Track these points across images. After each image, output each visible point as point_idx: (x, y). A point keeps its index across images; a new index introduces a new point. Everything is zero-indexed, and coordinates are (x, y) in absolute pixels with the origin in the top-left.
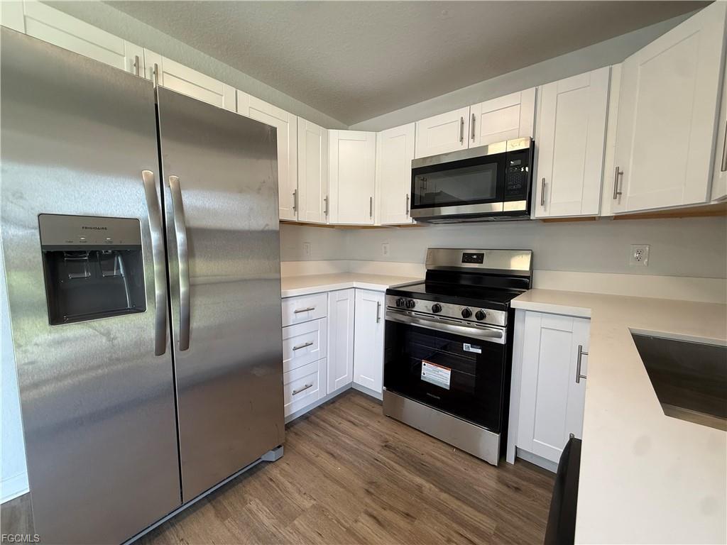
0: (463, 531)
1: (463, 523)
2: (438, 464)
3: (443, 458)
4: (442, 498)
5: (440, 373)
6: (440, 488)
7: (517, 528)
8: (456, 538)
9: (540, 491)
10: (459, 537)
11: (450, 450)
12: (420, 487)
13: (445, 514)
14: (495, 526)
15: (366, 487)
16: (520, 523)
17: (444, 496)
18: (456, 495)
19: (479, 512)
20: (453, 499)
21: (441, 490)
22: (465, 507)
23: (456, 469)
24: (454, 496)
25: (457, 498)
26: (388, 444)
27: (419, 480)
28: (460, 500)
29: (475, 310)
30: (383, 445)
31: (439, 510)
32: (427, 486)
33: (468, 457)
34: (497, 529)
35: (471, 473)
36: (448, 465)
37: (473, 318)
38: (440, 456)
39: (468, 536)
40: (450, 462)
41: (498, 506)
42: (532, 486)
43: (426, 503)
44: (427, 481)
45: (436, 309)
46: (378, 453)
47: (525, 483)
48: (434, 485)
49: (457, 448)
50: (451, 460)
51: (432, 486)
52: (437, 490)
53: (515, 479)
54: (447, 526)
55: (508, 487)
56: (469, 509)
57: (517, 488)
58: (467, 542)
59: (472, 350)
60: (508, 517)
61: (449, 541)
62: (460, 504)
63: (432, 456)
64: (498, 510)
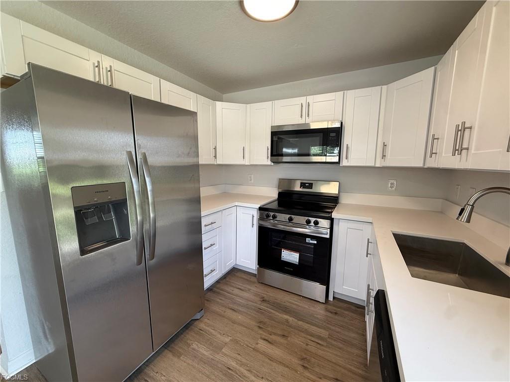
0: (313, 339)
1: (312, 335)
2: (294, 306)
3: (296, 303)
5: (293, 256)
7: (338, 333)
9: (347, 312)
10: (311, 342)
11: (299, 297)
12: (287, 321)
13: (303, 332)
14: (328, 333)
15: (258, 325)
16: (339, 330)
17: (300, 323)
18: (306, 321)
19: (319, 328)
20: (305, 324)
21: (299, 320)
23: (305, 308)
26: (264, 299)
27: (286, 317)
28: (308, 323)
29: (313, 220)
30: (262, 300)
31: (299, 331)
32: (291, 319)
33: (309, 300)
34: (329, 335)
35: (312, 309)
37: (312, 224)
38: (294, 302)
39: (317, 341)
40: (300, 305)
41: (328, 323)
42: (343, 311)
43: (292, 328)
44: (290, 316)
45: (291, 219)
46: (260, 305)
47: (339, 310)
49: (302, 296)
50: (300, 303)
51: (293, 318)
52: (296, 320)
53: (334, 308)
54: (305, 338)
55: (331, 313)
56: (314, 327)
57: (336, 313)
58: (316, 344)
59: (311, 242)
60: (334, 328)
61: (307, 345)
62: (309, 325)
63: (290, 302)
64: (328, 325)
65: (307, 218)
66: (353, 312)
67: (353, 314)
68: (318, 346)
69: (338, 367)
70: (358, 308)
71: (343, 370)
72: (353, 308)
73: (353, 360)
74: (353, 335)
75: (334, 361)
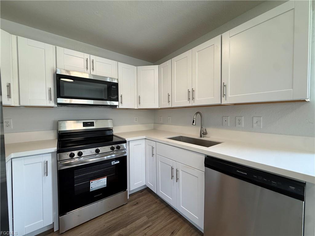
2: (114, 221)
3: (112, 218)
4: (129, 228)
5: (101, 181)
6: (125, 227)
7: (149, 211)
8: (145, 231)
9: (141, 198)
10: (145, 230)
11: (110, 214)
13: (136, 230)
14: (146, 217)
16: (148, 210)
17: (128, 227)
18: (130, 222)
20: (132, 224)
21: (126, 227)
22: (136, 222)
23: (121, 216)
24: (130, 224)
25: (132, 223)
27: (117, 234)
28: (133, 222)
31: (133, 232)
32: (121, 231)
33: (118, 209)
34: (147, 217)
35: (125, 212)
36: (116, 218)
37: (116, 149)
38: (110, 219)
39: (146, 226)
40: (116, 217)
44: (119, 230)
45: (97, 151)
47: (136, 200)
48: (122, 228)
50: (114, 216)
51: (122, 229)
52: (125, 228)
53: (133, 201)
54: (140, 232)
55: (135, 205)
56: (138, 221)
57: (137, 203)
58: (148, 229)
59: (116, 163)
60: (144, 211)
61: (145, 234)
62: (134, 223)
63: (108, 222)
64: (141, 213)
65: (110, 146)
66: (142, 196)
67: (143, 197)
68: (150, 228)
69: (167, 227)
70: (142, 192)
71: (169, 226)
72: (140, 194)
73: (166, 217)
74: (154, 206)
75: (162, 226)
